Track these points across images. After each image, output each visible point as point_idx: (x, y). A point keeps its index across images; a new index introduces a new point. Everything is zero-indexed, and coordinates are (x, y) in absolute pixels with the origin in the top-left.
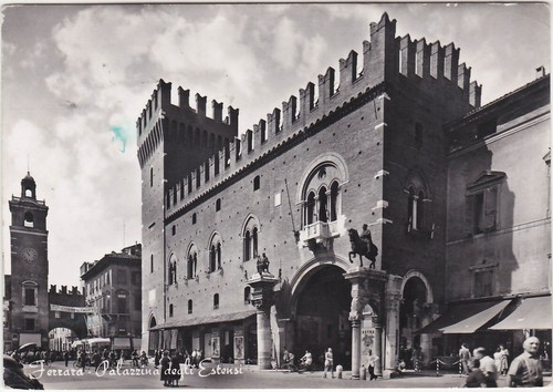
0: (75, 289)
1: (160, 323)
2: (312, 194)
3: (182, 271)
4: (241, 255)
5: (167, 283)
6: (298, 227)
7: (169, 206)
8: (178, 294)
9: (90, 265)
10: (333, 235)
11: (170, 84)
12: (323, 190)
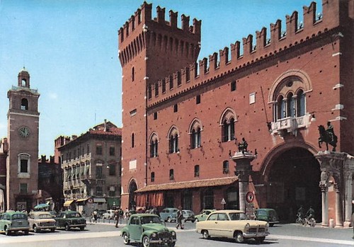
0: (52, 158)
1: (142, 187)
2: (282, 97)
3: (163, 148)
4: (220, 137)
5: (149, 156)
6: (270, 119)
7: (150, 97)
8: (160, 165)
9: (68, 139)
10: (299, 126)
11: (151, 4)
12: (290, 94)
